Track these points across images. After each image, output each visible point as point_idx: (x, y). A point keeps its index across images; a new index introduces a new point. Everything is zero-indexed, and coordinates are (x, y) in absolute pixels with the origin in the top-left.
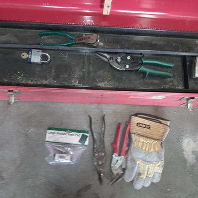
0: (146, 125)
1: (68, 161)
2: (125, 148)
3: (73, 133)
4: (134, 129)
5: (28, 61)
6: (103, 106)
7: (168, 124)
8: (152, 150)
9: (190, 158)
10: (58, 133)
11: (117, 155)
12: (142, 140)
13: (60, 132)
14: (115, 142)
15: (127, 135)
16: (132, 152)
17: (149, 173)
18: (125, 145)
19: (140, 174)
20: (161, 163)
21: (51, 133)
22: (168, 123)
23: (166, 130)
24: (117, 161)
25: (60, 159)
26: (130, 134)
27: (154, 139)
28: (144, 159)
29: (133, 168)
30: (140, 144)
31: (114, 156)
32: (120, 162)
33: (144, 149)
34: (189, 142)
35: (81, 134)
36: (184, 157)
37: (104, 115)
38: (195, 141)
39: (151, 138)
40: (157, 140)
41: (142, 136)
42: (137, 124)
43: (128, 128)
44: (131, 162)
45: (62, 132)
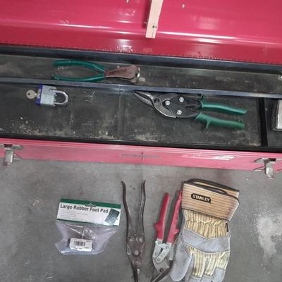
0: (205, 197)
1: (89, 250)
2: (173, 231)
3: (97, 208)
4: (188, 202)
5: (36, 102)
6: (144, 167)
7: (237, 197)
8: (213, 234)
9: (268, 246)
10: (75, 207)
11: (161, 240)
12: (198, 218)
13: (78, 206)
14: (159, 222)
15: (177, 211)
16: (184, 236)
17: (207, 269)
18: (173, 226)
19: (194, 270)
20: (226, 254)
21: (64, 207)
22: (237, 195)
23: (234, 205)
24: (162, 249)
25: (77, 247)
26: (181, 209)
27: (216, 218)
28: (202, 247)
29: (185, 261)
30: (196, 225)
31: (157, 242)
32: (165, 252)
33: (201, 232)
34: (266, 223)
35: (109, 209)
36: (259, 244)
38: (275, 222)
39: (212, 217)
40: (220, 219)
41: (199, 213)
42: (192, 195)
43: (179, 202)
44: (181, 251)
45: (82, 206)
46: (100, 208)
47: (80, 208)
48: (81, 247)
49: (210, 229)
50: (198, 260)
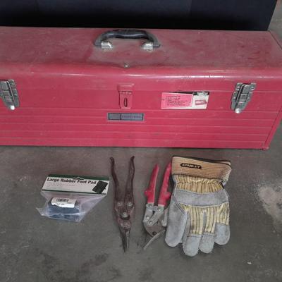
2: (165, 193)
3: (85, 180)
4: (177, 169)
8: (207, 189)
10: (62, 180)
11: (153, 203)
13: (65, 179)
14: (149, 188)
15: (167, 177)
16: (176, 197)
17: (207, 226)
18: (165, 189)
19: (192, 228)
20: (225, 206)
21: (51, 180)
23: (226, 169)
24: (154, 212)
27: (207, 178)
29: (179, 219)
30: (188, 185)
31: (147, 205)
33: (194, 189)
34: (268, 192)
35: (97, 181)
36: (264, 211)
37: (133, 157)
38: (277, 191)
39: (203, 177)
40: (212, 179)
41: (190, 176)
42: (181, 165)
44: (175, 211)
45: (69, 179)
46: (88, 180)
47: (67, 181)
48: (63, 203)
49: (203, 187)
50: (195, 216)
